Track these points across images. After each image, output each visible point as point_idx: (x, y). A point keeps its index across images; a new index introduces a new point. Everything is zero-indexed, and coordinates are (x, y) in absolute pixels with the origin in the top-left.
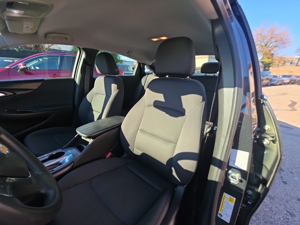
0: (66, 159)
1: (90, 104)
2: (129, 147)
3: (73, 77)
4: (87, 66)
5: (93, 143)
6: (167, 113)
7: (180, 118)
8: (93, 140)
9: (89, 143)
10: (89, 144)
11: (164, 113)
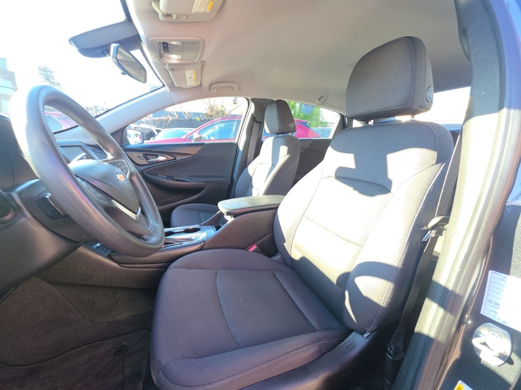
0: (201, 236)
1: (251, 178)
2: (284, 244)
3: (236, 141)
4: (255, 124)
5: (232, 223)
6: (355, 189)
7: (380, 198)
8: (233, 219)
9: (227, 221)
10: (228, 223)
11: (351, 189)
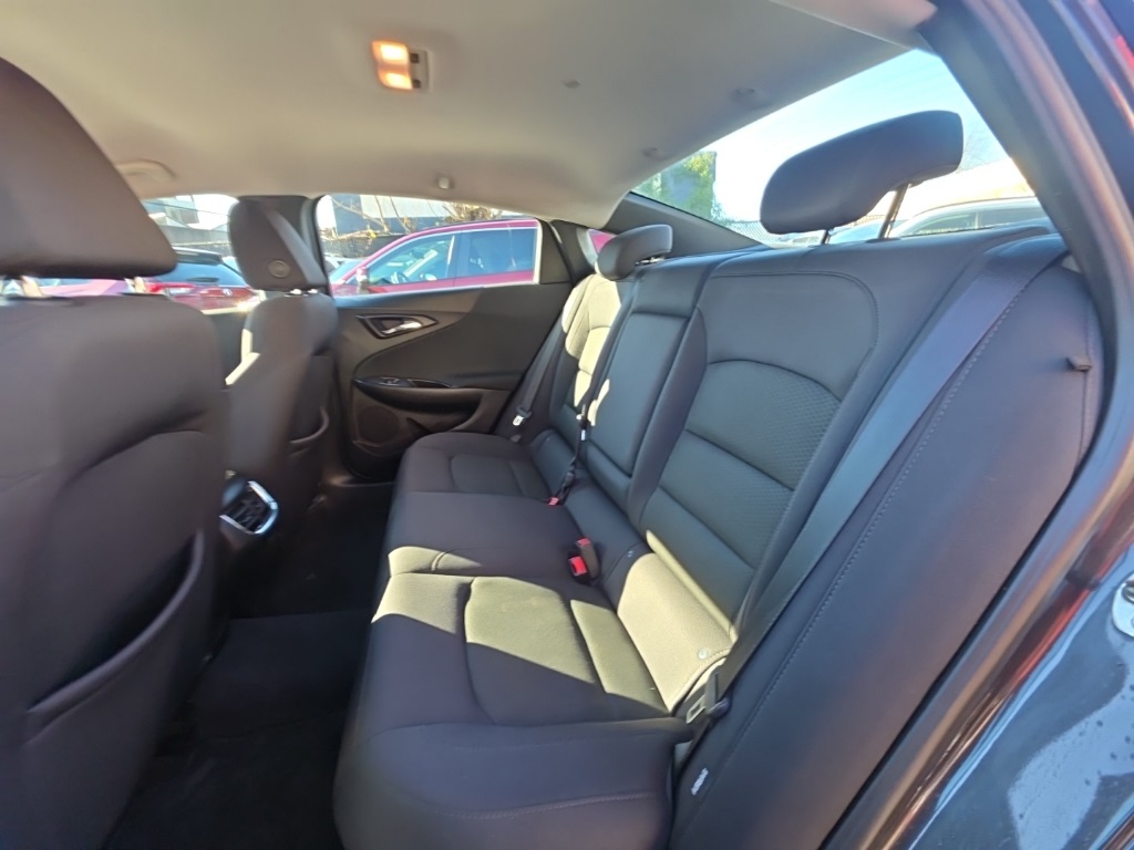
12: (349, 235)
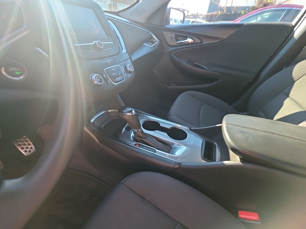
9: (229, 160)
12: (211, 13)
